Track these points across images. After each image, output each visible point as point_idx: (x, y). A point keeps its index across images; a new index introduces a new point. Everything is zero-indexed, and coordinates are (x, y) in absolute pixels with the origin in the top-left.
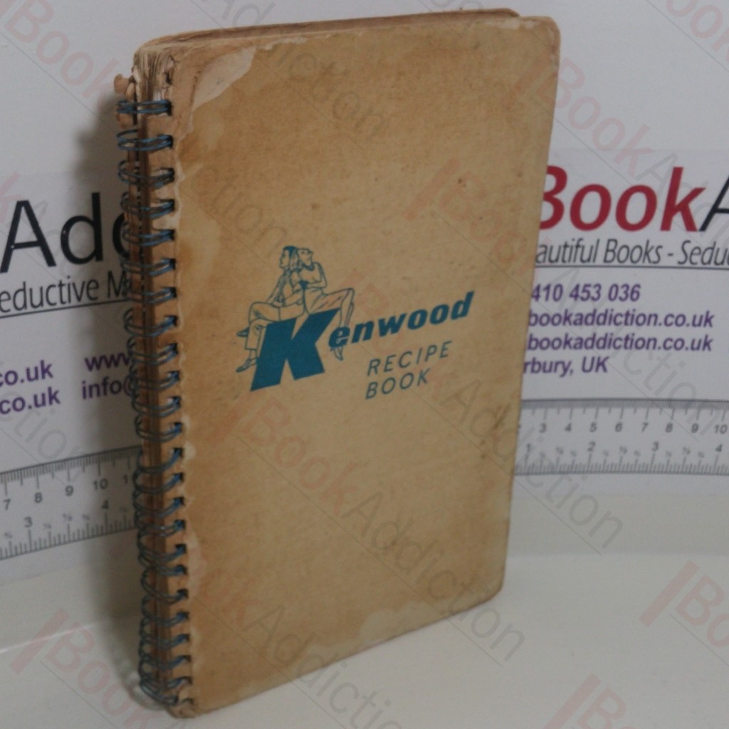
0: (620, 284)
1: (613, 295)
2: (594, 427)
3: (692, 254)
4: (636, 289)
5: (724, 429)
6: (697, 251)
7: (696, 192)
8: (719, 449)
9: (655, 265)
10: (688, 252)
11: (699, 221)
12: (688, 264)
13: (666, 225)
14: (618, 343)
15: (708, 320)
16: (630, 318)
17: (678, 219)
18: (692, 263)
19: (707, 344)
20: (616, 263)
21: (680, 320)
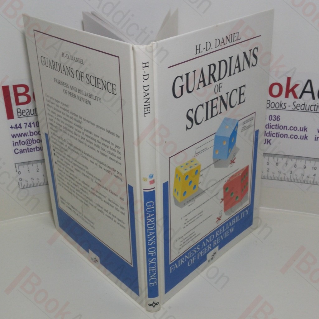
0: (273, 115)
1: (270, 119)
2: (268, 163)
3: (297, 106)
4: (278, 117)
5: (315, 168)
6: (299, 105)
7: (296, 86)
8: (315, 175)
9: (285, 109)
10: (296, 106)
11: (298, 96)
12: (296, 110)
13: (287, 96)
14: (274, 135)
15: (305, 129)
16: (278, 127)
17: (291, 94)
18: (297, 109)
19: (306, 138)
20: (270, 108)
21: (295, 129)
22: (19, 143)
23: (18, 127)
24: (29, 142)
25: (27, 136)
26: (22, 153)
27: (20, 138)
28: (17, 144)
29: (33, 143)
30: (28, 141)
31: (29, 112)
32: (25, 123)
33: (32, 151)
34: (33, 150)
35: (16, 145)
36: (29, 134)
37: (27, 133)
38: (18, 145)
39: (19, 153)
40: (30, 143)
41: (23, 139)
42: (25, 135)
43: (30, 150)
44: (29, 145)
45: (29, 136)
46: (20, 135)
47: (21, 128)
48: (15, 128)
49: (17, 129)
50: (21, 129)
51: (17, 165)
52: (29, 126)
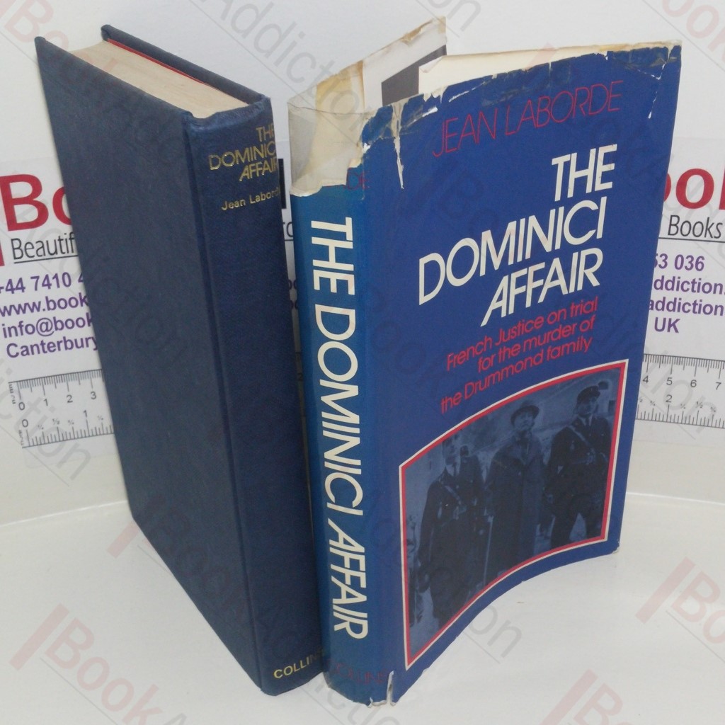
0: (685, 256)
2: (670, 381)
9: (717, 239)
13: (723, 205)
14: (687, 308)
16: (697, 286)
20: (679, 235)
22: (18, 329)
23: (15, 286)
24: (44, 327)
25: (38, 310)
26: (28, 354)
27: (21, 317)
28: (13, 330)
29: (57, 329)
30: (43, 323)
31: (43, 247)
32: (32, 278)
33: (54, 350)
34: (57, 348)
35: (10, 335)
36: (44, 305)
37: (40, 303)
38: (17, 335)
39: (20, 355)
40: (47, 330)
41: (30, 318)
42: (35, 307)
43: (50, 348)
44: (46, 333)
45: (44, 310)
46: (21, 309)
47: (23, 289)
48: (7, 290)
49: (13, 293)
50: (23, 291)
51: (14, 386)
52: (43, 285)
